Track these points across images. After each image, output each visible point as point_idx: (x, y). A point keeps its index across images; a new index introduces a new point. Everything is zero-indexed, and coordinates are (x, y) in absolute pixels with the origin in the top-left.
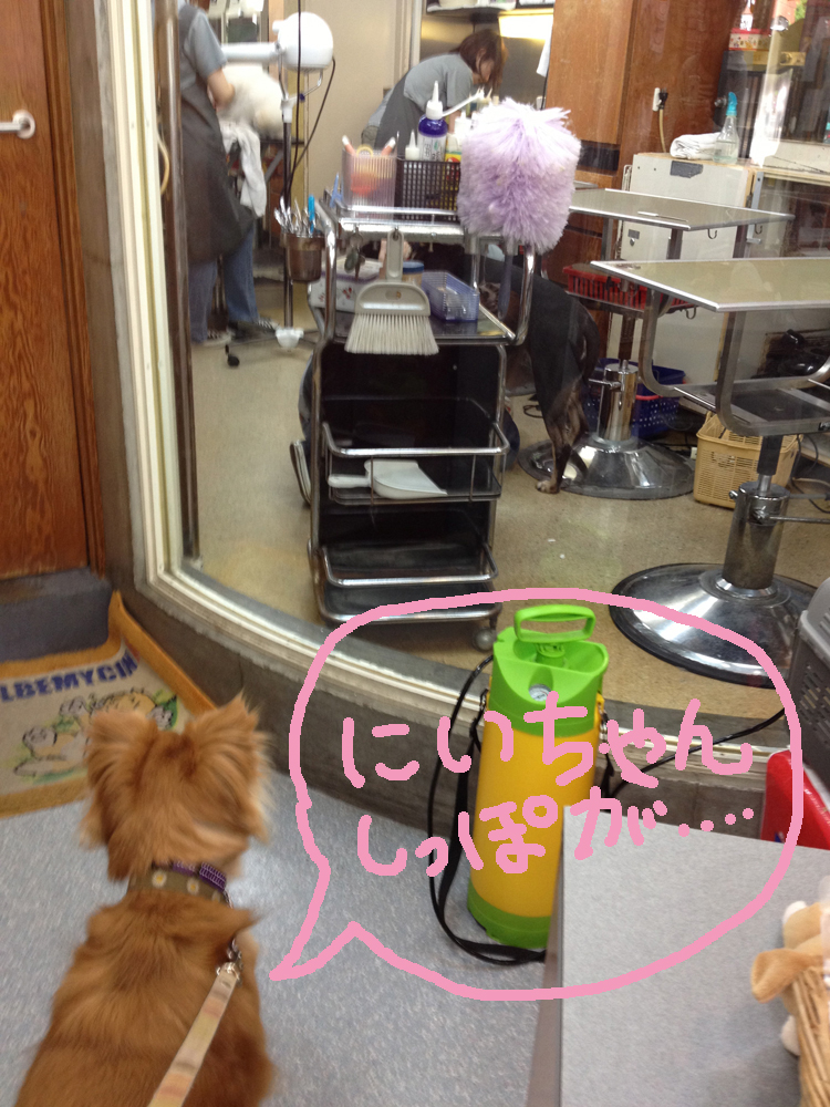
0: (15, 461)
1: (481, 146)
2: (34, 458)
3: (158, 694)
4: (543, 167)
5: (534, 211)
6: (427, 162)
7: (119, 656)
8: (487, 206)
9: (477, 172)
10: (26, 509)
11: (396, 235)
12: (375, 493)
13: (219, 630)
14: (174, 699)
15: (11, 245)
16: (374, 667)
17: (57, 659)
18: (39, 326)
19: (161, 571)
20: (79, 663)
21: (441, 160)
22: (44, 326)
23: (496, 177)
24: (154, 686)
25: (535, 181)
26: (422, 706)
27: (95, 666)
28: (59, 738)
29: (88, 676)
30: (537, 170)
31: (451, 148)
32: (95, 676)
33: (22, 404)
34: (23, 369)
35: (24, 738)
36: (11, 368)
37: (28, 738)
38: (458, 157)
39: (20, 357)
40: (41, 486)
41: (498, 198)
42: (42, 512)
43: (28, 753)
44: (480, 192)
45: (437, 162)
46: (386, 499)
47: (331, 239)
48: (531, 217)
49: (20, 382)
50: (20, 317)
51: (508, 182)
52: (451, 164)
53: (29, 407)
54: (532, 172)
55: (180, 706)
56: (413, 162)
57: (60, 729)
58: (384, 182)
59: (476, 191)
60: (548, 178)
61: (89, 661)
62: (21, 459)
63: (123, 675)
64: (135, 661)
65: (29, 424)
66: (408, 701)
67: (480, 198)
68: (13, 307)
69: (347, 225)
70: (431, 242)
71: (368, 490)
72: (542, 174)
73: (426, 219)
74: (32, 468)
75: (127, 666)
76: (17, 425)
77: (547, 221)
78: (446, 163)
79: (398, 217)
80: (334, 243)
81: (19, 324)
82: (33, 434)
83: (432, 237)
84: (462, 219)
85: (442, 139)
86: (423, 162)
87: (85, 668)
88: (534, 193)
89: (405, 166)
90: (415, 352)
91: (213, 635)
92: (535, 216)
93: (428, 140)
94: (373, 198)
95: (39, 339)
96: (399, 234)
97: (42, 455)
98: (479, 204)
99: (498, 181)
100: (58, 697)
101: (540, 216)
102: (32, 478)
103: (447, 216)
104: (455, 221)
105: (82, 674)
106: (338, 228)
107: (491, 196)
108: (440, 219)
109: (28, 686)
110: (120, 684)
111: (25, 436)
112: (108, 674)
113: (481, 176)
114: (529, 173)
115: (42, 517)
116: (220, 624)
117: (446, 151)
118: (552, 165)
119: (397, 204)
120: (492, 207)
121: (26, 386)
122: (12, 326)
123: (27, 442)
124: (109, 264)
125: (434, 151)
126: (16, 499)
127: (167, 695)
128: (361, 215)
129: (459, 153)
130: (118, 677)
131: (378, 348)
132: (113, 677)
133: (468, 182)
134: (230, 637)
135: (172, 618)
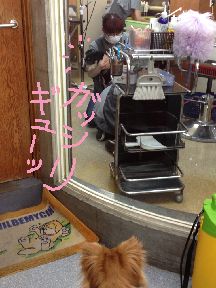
0: (9, 141)
1: (184, 27)
2: (16, 140)
3: (63, 222)
4: (207, 34)
5: (203, 49)
6: (162, 33)
7: (46, 208)
8: (186, 48)
9: (182, 36)
10: (13, 158)
11: (151, 59)
12: (142, 148)
13: (87, 199)
14: (69, 224)
15: (9, 67)
16: (147, 212)
17: (24, 210)
18: (18, 94)
19: (63, 178)
20: (33, 211)
21: (166, 32)
22: (20, 94)
23: (189, 38)
24: (61, 219)
25: (204, 39)
26: (167, 226)
27: (38, 212)
28: (31, 240)
29: (36, 216)
30: (204, 35)
31: (170, 27)
32: (39, 216)
33: (12, 121)
34: (13, 109)
35: (19, 240)
36: (9, 109)
37: (20, 241)
38: (173, 31)
39: (12, 105)
40: (18, 149)
41: (190, 45)
42: (18, 159)
43: (21, 247)
44: (183, 43)
45: (165, 33)
46: (145, 150)
47: (129, 61)
48: (201, 51)
49: (12, 114)
50: (12, 91)
51: (194, 39)
52: (170, 33)
53: (15, 122)
54: (203, 35)
55: (72, 226)
56: (157, 33)
57: (31, 237)
58: (147, 40)
59: (182, 42)
60: (208, 37)
61: (36, 211)
62: (12, 140)
63: (49, 215)
64: (53, 210)
65: (14, 129)
66: (162, 224)
67: (183, 45)
68: (10, 87)
69: (134, 56)
70: (163, 60)
71: (138, 147)
72: (206, 36)
73: (161, 53)
74: (15, 144)
75: (50, 212)
76: (10, 128)
77: (207, 52)
78: (169, 33)
79: (151, 53)
80: (130, 62)
81: (12, 94)
82: (16, 131)
83: (164, 59)
84: (175, 52)
85: (167, 25)
86: (160, 33)
87: (35, 213)
88: (203, 43)
89: (155, 34)
90: (157, 99)
91: (85, 201)
92: (203, 51)
93: (162, 25)
94: (143, 46)
95: (19, 98)
96: (153, 58)
97: (19, 139)
98: (182, 47)
99: (191, 39)
100: (28, 225)
101: (205, 50)
102: (15, 147)
103: (168, 51)
104: (172, 53)
105: (34, 215)
106: (131, 57)
107: (187, 44)
108: (166, 53)
109: (16, 221)
110: (48, 219)
111: (13, 133)
112: (43, 215)
113: (184, 37)
114: (202, 36)
115: (18, 160)
116: (88, 197)
117: (168, 29)
118: (210, 33)
119: (151, 48)
120: (188, 48)
121: (14, 115)
122: (9, 95)
123: (14, 134)
124: (47, 72)
125: (164, 29)
126: (10, 154)
127: (66, 222)
128: (138, 52)
129: (174, 29)
130: (47, 216)
131: (144, 98)
132: (45, 216)
133: (178, 39)
134: (92, 201)
135: (69, 195)
